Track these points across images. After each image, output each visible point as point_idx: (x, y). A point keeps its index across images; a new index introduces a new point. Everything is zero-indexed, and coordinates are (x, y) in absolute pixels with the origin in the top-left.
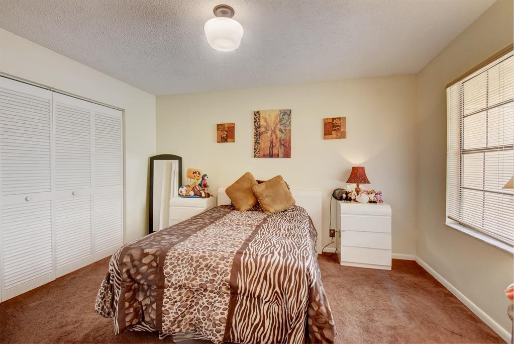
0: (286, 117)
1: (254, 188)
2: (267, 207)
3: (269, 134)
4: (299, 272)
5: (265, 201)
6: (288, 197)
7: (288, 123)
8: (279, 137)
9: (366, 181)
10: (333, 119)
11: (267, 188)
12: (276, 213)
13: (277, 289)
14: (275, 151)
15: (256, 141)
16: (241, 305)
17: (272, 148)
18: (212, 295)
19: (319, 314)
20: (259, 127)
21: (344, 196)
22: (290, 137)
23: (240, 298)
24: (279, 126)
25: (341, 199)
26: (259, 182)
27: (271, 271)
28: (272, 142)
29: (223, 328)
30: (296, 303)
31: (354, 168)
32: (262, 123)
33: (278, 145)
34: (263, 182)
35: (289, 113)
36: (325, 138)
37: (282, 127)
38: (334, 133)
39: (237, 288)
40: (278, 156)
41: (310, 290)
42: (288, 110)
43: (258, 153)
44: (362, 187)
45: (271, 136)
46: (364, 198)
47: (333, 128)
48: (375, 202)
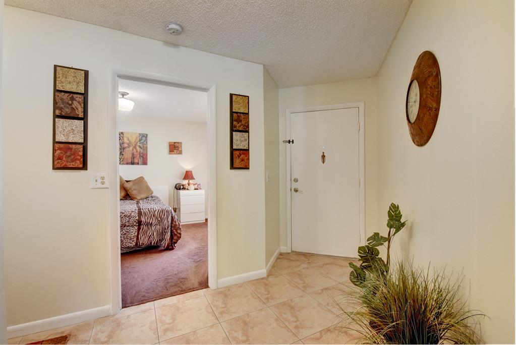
0: (144, 139)
1: (125, 185)
2: (135, 196)
3: (131, 148)
4: (168, 211)
5: (133, 193)
6: (148, 189)
7: (145, 143)
8: (138, 151)
9: (192, 178)
10: (175, 143)
11: (134, 184)
12: (142, 199)
13: (159, 219)
14: (136, 161)
15: (121, 153)
16: (143, 229)
17: (134, 158)
18: (128, 228)
19: (176, 225)
20: (123, 144)
21: (182, 187)
22: (147, 151)
23: (142, 227)
24: (138, 144)
25: (180, 189)
26: (127, 181)
27: (156, 213)
28: (133, 154)
29: (135, 239)
30: (167, 222)
31: (187, 172)
32: (126, 140)
33: (138, 156)
34: (129, 181)
35: (146, 136)
36: (170, 154)
37: (141, 145)
38: (175, 151)
39: (141, 221)
40: (138, 164)
41: (172, 217)
42: (145, 134)
43: (123, 161)
44: (191, 181)
45: (133, 150)
46: (192, 187)
47: (174, 148)
48: (197, 189)
